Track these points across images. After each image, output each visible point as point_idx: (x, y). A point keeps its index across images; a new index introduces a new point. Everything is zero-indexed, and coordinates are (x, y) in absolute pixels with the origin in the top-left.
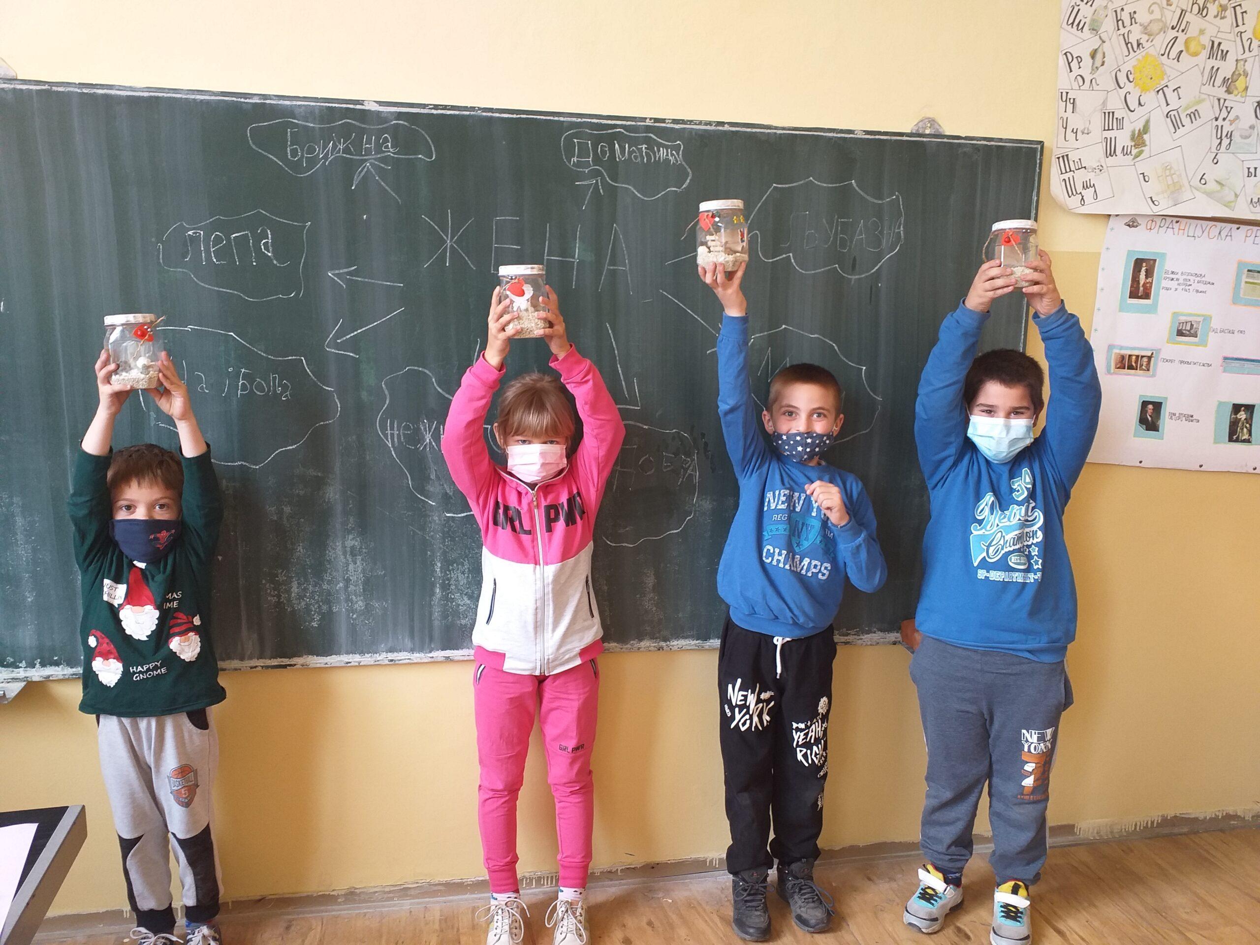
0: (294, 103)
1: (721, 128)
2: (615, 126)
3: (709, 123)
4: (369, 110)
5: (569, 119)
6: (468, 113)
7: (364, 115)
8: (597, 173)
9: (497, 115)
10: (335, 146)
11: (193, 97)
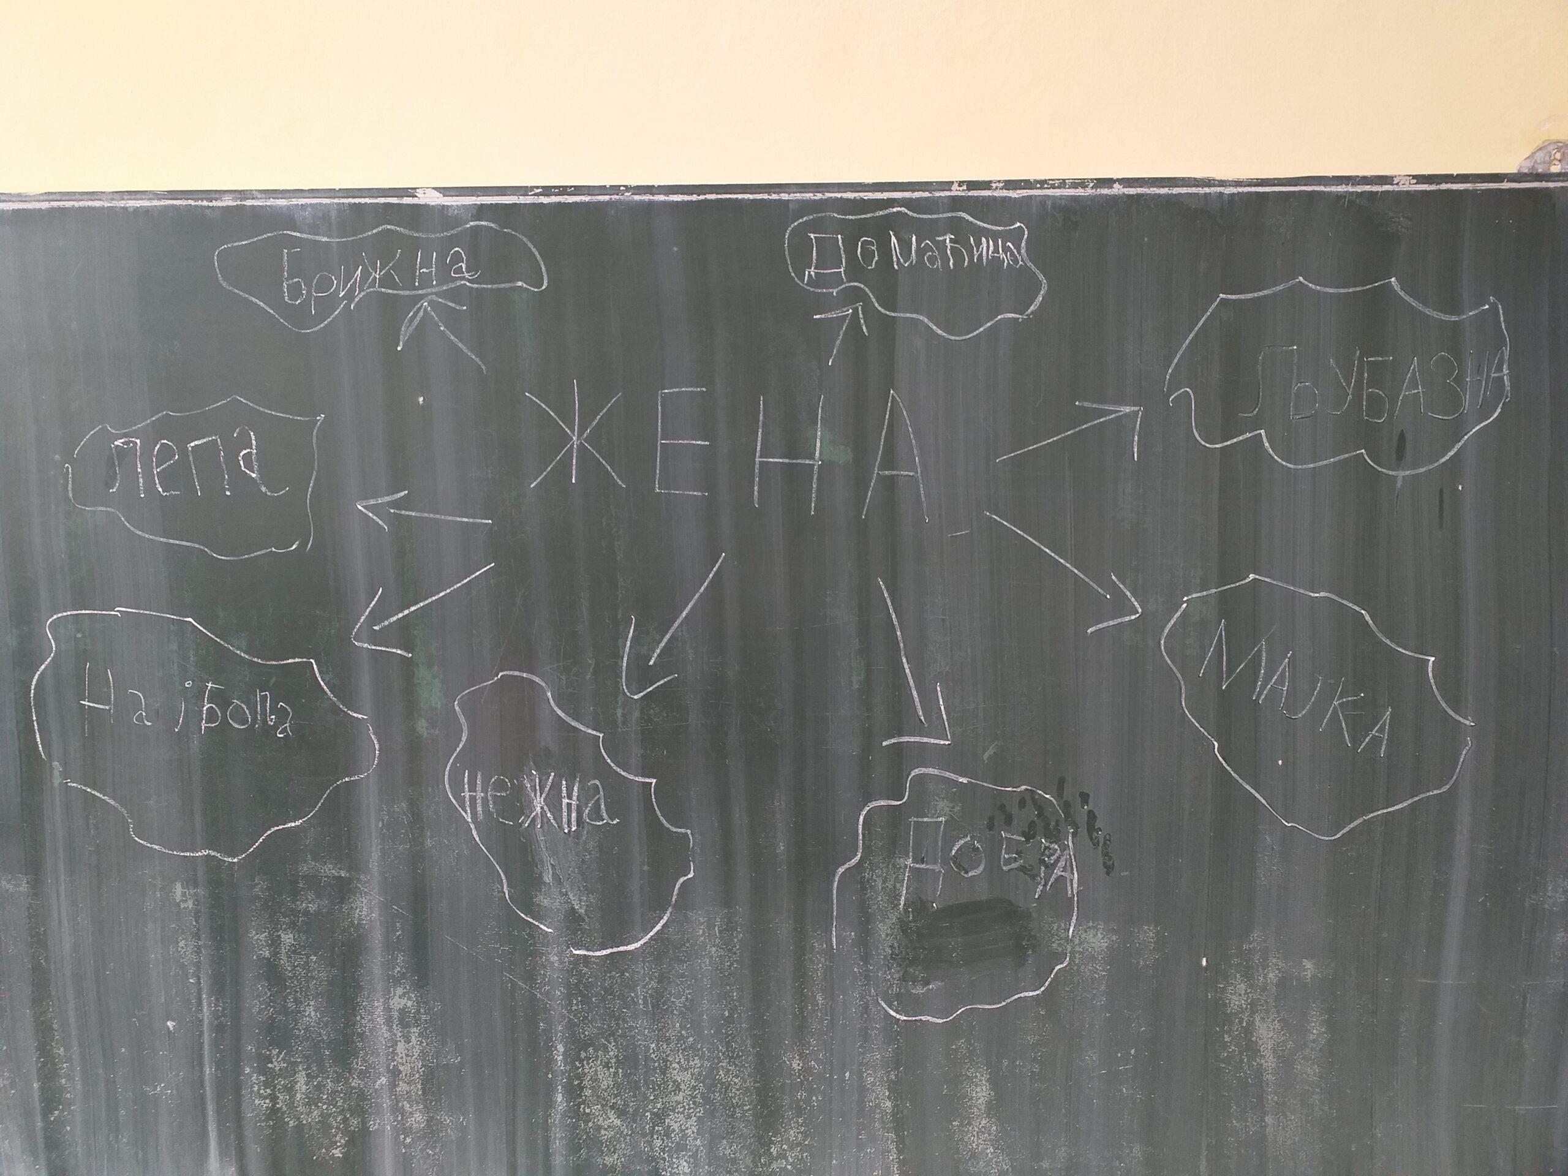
0: (294, 202)
1: (1105, 191)
2: (891, 202)
3: (1082, 183)
4: (426, 206)
5: (798, 196)
6: (607, 198)
7: (417, 215)
8: (854, 296)
9: (661, 198)
10: (365, 275)
11: (122, 204)
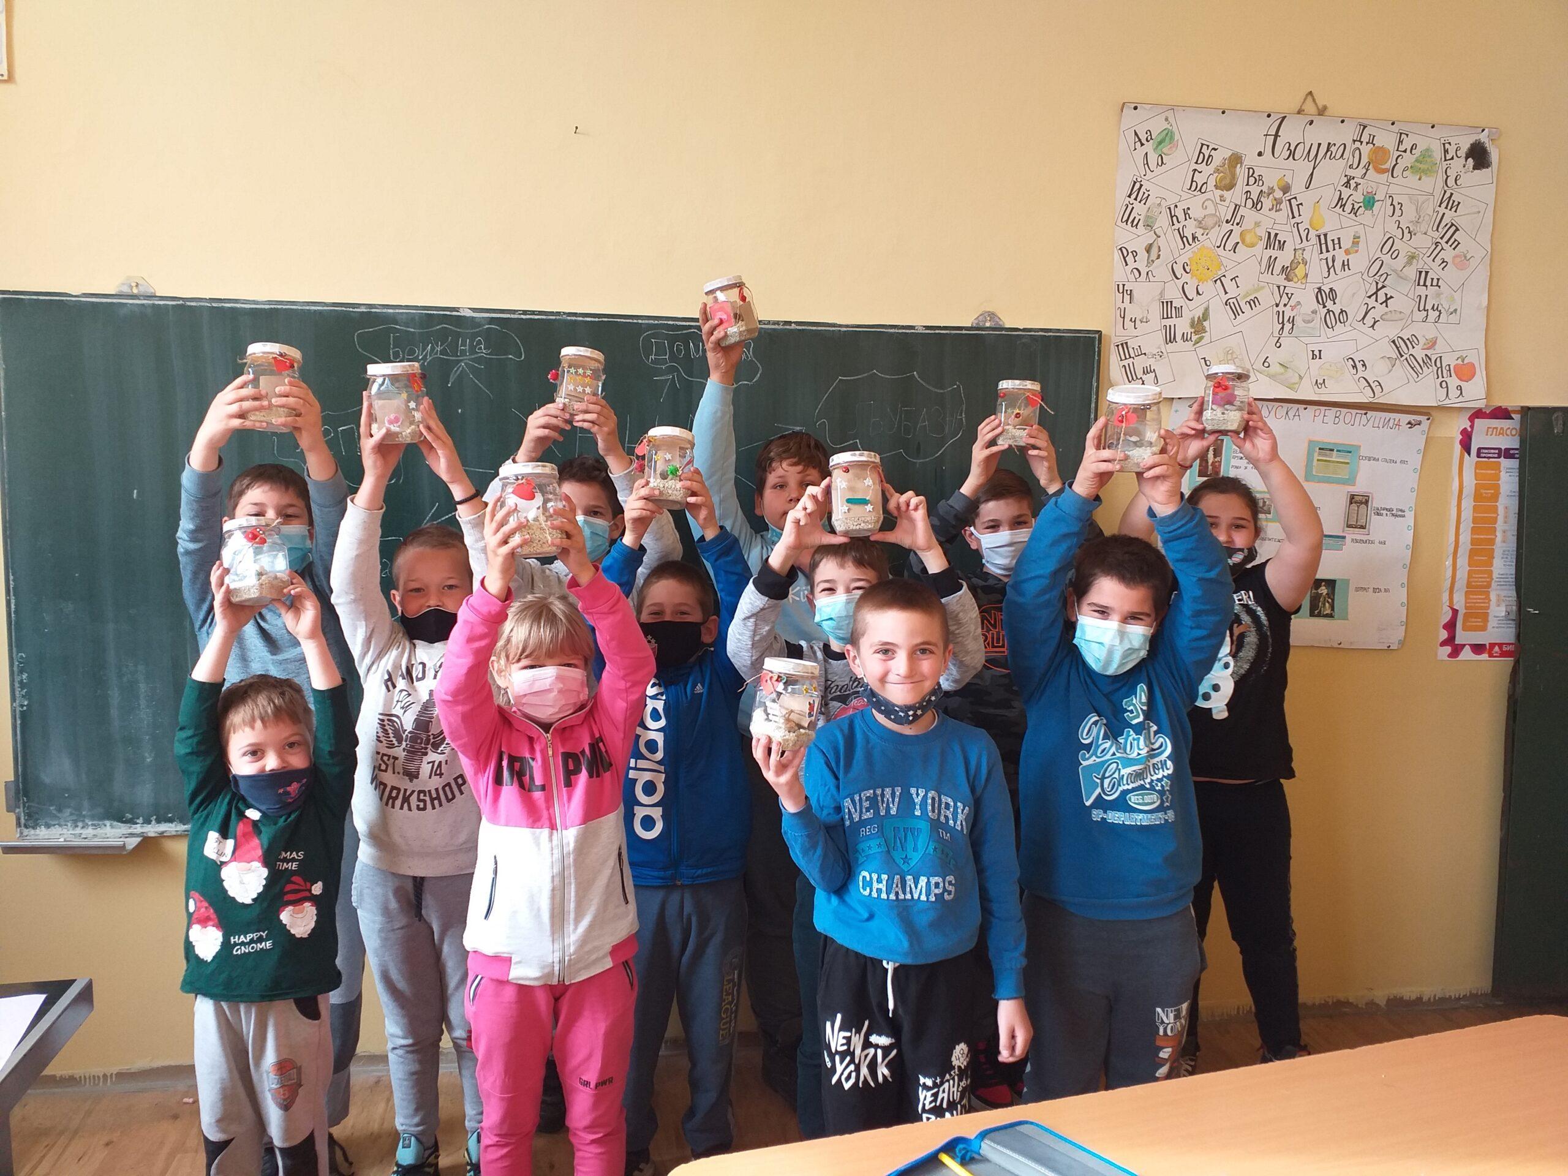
0: (397, 311)
1: (788, 327)
2: (690, 327)
3: (777, 323)
4: (464, 316)
5: (647, 322)
6: (554, 317)
7: (460, 321)
8: (672, 370)
9: (581, 319)
10: (433, 349)
11: (308, 308)
